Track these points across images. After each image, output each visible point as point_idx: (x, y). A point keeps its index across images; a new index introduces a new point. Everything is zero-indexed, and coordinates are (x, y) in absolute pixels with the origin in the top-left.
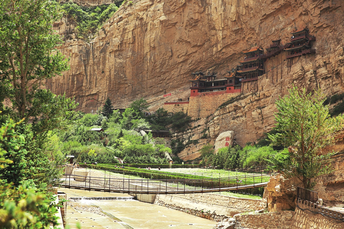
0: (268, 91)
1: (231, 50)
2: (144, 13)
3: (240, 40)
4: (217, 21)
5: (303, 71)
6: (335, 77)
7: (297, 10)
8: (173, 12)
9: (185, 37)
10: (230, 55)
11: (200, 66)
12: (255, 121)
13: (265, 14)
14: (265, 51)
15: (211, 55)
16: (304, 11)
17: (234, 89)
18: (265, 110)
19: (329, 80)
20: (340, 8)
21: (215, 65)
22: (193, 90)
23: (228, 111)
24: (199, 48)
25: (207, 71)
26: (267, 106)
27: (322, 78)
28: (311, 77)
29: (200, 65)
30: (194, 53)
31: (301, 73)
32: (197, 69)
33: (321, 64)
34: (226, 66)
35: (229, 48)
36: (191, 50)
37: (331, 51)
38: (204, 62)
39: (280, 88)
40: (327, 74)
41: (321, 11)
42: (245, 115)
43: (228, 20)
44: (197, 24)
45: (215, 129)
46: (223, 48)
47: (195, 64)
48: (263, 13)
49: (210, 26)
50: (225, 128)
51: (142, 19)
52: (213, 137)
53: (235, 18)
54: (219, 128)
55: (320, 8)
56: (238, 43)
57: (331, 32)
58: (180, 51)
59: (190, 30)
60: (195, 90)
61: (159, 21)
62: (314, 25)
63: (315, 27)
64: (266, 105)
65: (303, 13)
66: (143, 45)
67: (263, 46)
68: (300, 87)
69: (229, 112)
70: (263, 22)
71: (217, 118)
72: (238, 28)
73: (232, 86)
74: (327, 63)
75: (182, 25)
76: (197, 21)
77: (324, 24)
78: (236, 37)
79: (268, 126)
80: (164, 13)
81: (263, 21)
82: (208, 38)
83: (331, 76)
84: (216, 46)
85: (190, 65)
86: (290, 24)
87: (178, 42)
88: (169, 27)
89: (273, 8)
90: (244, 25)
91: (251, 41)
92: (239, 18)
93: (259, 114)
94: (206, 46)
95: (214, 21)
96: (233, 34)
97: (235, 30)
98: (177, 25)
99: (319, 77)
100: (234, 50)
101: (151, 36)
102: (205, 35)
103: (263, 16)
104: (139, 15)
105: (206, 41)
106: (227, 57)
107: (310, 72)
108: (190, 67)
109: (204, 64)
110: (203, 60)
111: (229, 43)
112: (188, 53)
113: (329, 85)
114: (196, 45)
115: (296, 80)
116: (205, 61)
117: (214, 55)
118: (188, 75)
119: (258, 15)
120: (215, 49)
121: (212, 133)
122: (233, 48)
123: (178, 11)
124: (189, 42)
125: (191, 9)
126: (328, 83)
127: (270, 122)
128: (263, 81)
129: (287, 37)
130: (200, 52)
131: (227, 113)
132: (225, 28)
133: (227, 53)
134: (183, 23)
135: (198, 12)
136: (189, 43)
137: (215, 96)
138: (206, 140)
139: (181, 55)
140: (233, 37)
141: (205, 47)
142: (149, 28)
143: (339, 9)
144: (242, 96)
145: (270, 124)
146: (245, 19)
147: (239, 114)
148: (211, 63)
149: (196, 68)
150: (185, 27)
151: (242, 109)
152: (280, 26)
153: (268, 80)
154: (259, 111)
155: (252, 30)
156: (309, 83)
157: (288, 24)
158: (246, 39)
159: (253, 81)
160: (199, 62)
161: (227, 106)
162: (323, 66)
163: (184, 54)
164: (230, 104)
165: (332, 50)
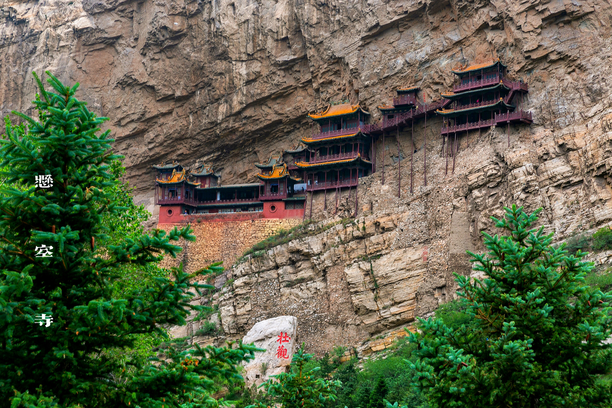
0: (388, 215)
1: (270, 111)
2: (29, 9)
3: (296, 88)
4: (234, 37)
5: (501, 165)
6: (595, 184)
7: (470, 16)
8: (110, 10)
9: (141, 75)
10: (265, 124)
11: (178, 150)
12: (356, 292)
13: (378, 24)
14: (376, 115)
15: (212, 123)
16: (494, 19)
17: (285, 209)
18: (382, 263)
19: (575, 192)
20: (591, 16)
21: (218, 149)
22: (166, 209)
23: (272, 264)
24: (178, 105)
25: (195, 162)
26: (387, 254)
27: (556, 186)
28: (528, 182)
29: (179, 147)
30: (163, 115)
31: (495, 172)
32: (169, 157)
33: (551, 150)
34: (249, 152)
35: (264, 107)
36: (155, 108)
37: (576, 118)
38: (190, 140)
39: (422, 209)
40: (570, 174)
41: (543, 20)
42: (324, 276)
43: (265, 35)
44: (176, 42)
45: (238, 312)
46: (248, 106)
47: (165, 144)
48: (371, 21)
49: (213, 49)
50: (266, 309)
51: (23, 22)
52: (232, 331)
53: (287, 33)
54: (248, 307)
55: (542, 12)
56: (290, 96)
57: (569, 73)
58: (125, 109)
59: (156, 57)
60: (172, 209)
61: (71, 29)
62: (526, 52)
63: (528, 58)
64: (383, 252)
65: (491, 24)
66: (22, 88)
67: (367, 103)
68: (493, 205)
69: (277, 267)
70: (368, 44)
71: (245, 283)
72: (292, 57)
73: (280, 200)
74: (568, 146)
75: (133, 45)
76: (177, 36)
77: (552, 52)
78: (285, 80)
79: (392, 305)
80: (87, 11)
81: (368, 41)
82: (206, 79)
83: (581, 182)
84: (226, 101)
85: (151, 146)
86: (446, 51)
87: (119, 85)
88: (98, 47)
89: (400, 11)
90: (313, 50)
91: (330, 91)
92: (297, 31)
93: (366, 275)
94: (197, 99)
95: (225, 37)
96: (278, 73)
97: (286, 63)
98: (120, 45)
99: (547, 183)
100: (276, 113)
101: (45, 67)
102: (198, 72)
103: (370, 29)
104: (15, 11)
105: (200, 86)
106: (257, 130)
107: (524, 168)
108: (150, 150)
109: (188, 146)
110: (188, 136)
111: (266, 95)
112: (148, 116)
113: (578, 203)
114: (171, 95)
115: (479, 187)
116: (192, 138)
117: (220, 124)
118: (144, 171)
119: (354, 26)
120: (223, 109)
121: (228, 321)
122: (276, 107)
123: (125, 10)
124: (152, 88)
125: (163, 5)
126: (573, 198)
127: (399, 295)
128: (374, 189)
129: (437, 84)
130: (180, 114)
131: (270, 269)
132: (255, 56)
133: (258, 120)
134: (136, 39)
135: (181, 14)
136: (150, 91)
137: (231, 225)
138: (212, 339)
139: (128, 120)
140: (277, 79)
141: (196, 102)
142: (40, 45)
143: (589, 19)
144: (311, 227)
145: (398, 301)
146: (316, 34)
147: (303, 272)
148: (209, 143)
149: (167, 154)
150: (143, 49)
151: (314, 259)
152: (418, 55)
153: (386, 187)
154: (366, 266)
155: (333, 63)
156: (523, 196)
157: (441, 52)
158: (315, 85)
159: (344, 189)
160: (177, 139)
161: (270, 252)
162: (557, 156)
163: (135, 117)
164: (278, 247)
165: (577, 116)
